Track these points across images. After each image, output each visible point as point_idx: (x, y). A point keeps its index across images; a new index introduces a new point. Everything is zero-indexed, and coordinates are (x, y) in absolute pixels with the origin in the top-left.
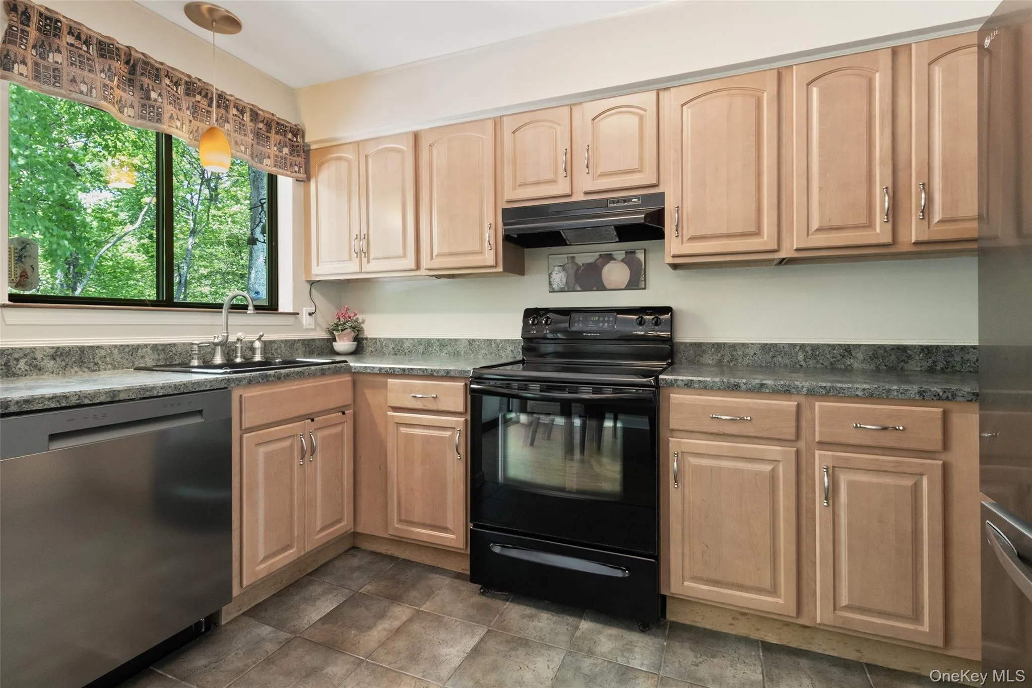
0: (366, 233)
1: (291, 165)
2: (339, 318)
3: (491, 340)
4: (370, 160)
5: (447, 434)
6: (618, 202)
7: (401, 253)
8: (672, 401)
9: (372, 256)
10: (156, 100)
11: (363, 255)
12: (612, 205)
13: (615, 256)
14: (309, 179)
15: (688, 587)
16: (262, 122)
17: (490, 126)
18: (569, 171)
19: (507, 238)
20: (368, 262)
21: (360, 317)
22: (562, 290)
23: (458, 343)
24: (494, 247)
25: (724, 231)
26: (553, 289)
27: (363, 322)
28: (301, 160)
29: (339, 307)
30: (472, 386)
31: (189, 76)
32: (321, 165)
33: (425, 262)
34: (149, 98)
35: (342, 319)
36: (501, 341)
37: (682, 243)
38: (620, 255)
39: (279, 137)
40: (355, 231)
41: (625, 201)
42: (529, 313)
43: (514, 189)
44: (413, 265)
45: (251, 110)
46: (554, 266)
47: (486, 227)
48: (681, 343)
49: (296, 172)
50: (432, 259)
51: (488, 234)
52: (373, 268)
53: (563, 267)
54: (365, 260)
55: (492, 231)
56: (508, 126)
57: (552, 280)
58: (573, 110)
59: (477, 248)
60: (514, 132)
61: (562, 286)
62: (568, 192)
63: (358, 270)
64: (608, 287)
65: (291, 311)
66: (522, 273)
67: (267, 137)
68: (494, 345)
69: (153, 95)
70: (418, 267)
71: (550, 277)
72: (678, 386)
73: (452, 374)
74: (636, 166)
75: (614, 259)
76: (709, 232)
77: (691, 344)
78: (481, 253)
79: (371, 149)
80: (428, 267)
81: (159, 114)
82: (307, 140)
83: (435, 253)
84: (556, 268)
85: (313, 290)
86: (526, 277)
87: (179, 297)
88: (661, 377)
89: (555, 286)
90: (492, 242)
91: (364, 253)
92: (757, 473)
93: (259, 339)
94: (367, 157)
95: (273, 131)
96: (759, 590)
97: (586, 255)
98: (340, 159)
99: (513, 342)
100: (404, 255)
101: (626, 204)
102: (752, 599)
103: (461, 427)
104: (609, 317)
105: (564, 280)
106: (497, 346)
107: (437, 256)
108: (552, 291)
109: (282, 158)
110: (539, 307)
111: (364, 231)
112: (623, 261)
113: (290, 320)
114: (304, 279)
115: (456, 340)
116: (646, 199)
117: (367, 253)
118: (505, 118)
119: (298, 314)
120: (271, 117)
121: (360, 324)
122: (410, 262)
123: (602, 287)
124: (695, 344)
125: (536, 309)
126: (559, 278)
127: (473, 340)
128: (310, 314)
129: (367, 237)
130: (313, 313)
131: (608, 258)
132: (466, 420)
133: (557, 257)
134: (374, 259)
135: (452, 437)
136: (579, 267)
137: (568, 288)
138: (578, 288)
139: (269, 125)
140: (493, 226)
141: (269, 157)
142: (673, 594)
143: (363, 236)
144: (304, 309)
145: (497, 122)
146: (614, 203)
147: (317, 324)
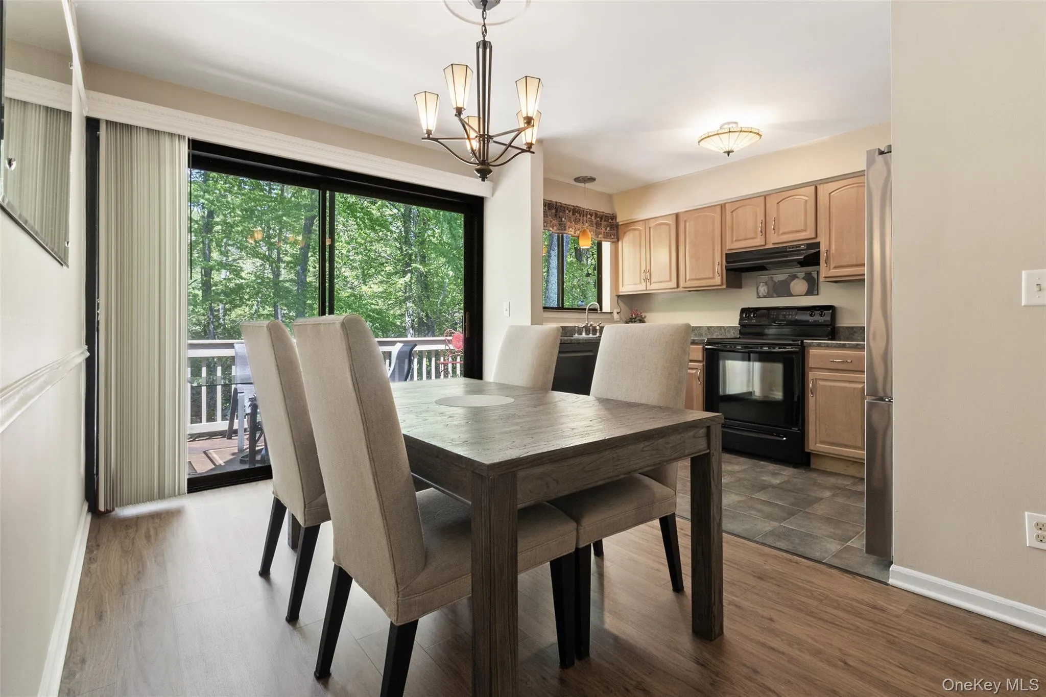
0: (649, 268)
1: (610, 236)
2: (632, 315)
3: (721, 327)
4: (651, 229)
5: (694, 371)
6: (793, 248)
7: (668, 279)
8: (811, 353)
9: (652, 282)
10: (564, 221)
11: (648, 281)
12: (789, 250)
13: (798, 276)
14: (618, 241)
15: (818, 446)
16: (599, 217)
17: (718, 209)
18: (764, 232)
19: (728, 270)
20: (651, 284)
21: (643, 315)
22: (765, 297)
23: (701, 328)
24: (721, 275)
25: (855, 263)
26: (759, 296)
27: (645, 317)
28: (615, 232)
29: (631, 309)
30: (706, 347)
31: (574, 206)
32: (625, 233)
33: (682, 284)
34: (561, 221)
35: (634, 316)
36: (727, 327)
37: (830, 270)
38: (802, 275)
39: (605, 223)
40: (643, 268)
41: (797, 247)
42: (743, 311)
43: (732, 242)
44: (675, 286)
45: (595, 213)
46: (760, 283)
47: (716, 263)
48: (841, 327)
49: (612, 239)
50: (686, 282)
51: (717, 268)
52: (653, 287)
53: (766, 283)
54: (648, 284)
55: (720, 266)
56: (728, 209)
57: (759, 291)
58: (766, 198)
59: (711, 276)
60: (732, 212)
61: (765, 294)
62: (763, 243)
63: (645, 289)
64: (794, 294)
65: (609, 311)
66: (740, 287)
67: (601, 224)
68: (723, 330)
69: (563, 219)
70: (678, 286)
71: (757, 289)
72: (813, 346)
73: (696, 341)
74: (802, 228)
75: (797, 277)
76: (845, 264)
77: (847, 327)
78: (713, 278)
79: (652, 224)
80: (684, 286)
81: (565, 227)
82: (617, 221)
83: (688, 278)
84: (761, 284)
85: (619, 300)
86: (743, 289)
87: (566, 305)
88: (805, 341)
89: (761, 294)
90: (720, 272)
91: (648, 279)
92: (854, 389)
93: (599, 325)
94: (650, 228)
95: (603, 220)
96: (856, 448)
97: (780, 276)
98: (635, 229)
99: (734, 328)
100: (670, 280)
101: (797, 249)
102: (853, 452)
103: (701, 368)
104: (792, 312)
105: (766, 291)
106: (725, 330)
107: (689, 280)
108: (759, 297)
109: (607, 233)
110: (750, 307)
111: (648, 268)
112: (803, 278)
113: (608, 316)
114: (615, 294)
115: (700, 327)
116: (810, 246)
117: (650, 280)
118: (727, 205)
119: (612, 313)
120: (602, 214)
121: (643, 318)
122: (673, 284)
123: (790, 294)
124: (849, 327)
125: (749, 308)
126: (763, 289)
127: (710, 327)
128: (618, 313)
129: (650, 271)
130: (619, 313)
131: (794, 277)
132: (703, 365)
133: (764, 277)
134: (654, 283)
135: (696, 372)
136: (776, 283)
137: (768, 295)
138: (775, 296)
139: (601, 219)
140: (720, 263)
141: (601, 234)
142: (812, 450)
143: (647, 271)
144: (615, 310)
145: (723, 207)
146: (790, 248)
147: (621, 319)
